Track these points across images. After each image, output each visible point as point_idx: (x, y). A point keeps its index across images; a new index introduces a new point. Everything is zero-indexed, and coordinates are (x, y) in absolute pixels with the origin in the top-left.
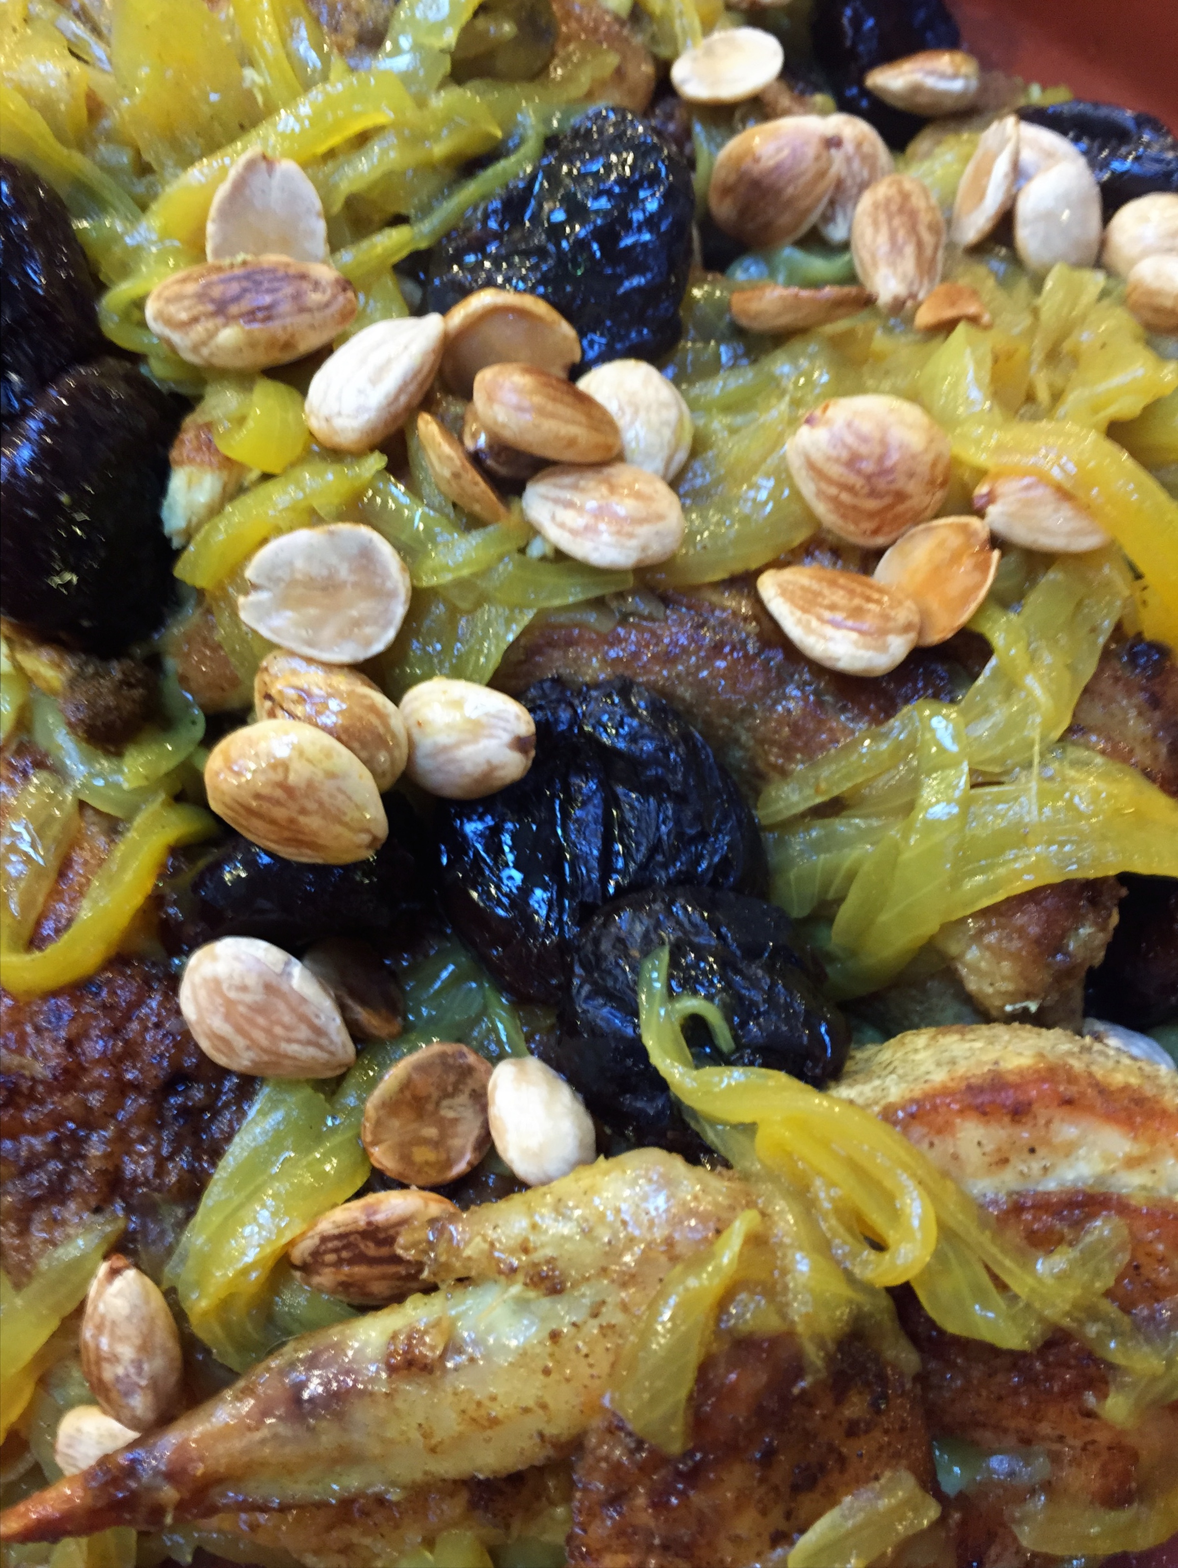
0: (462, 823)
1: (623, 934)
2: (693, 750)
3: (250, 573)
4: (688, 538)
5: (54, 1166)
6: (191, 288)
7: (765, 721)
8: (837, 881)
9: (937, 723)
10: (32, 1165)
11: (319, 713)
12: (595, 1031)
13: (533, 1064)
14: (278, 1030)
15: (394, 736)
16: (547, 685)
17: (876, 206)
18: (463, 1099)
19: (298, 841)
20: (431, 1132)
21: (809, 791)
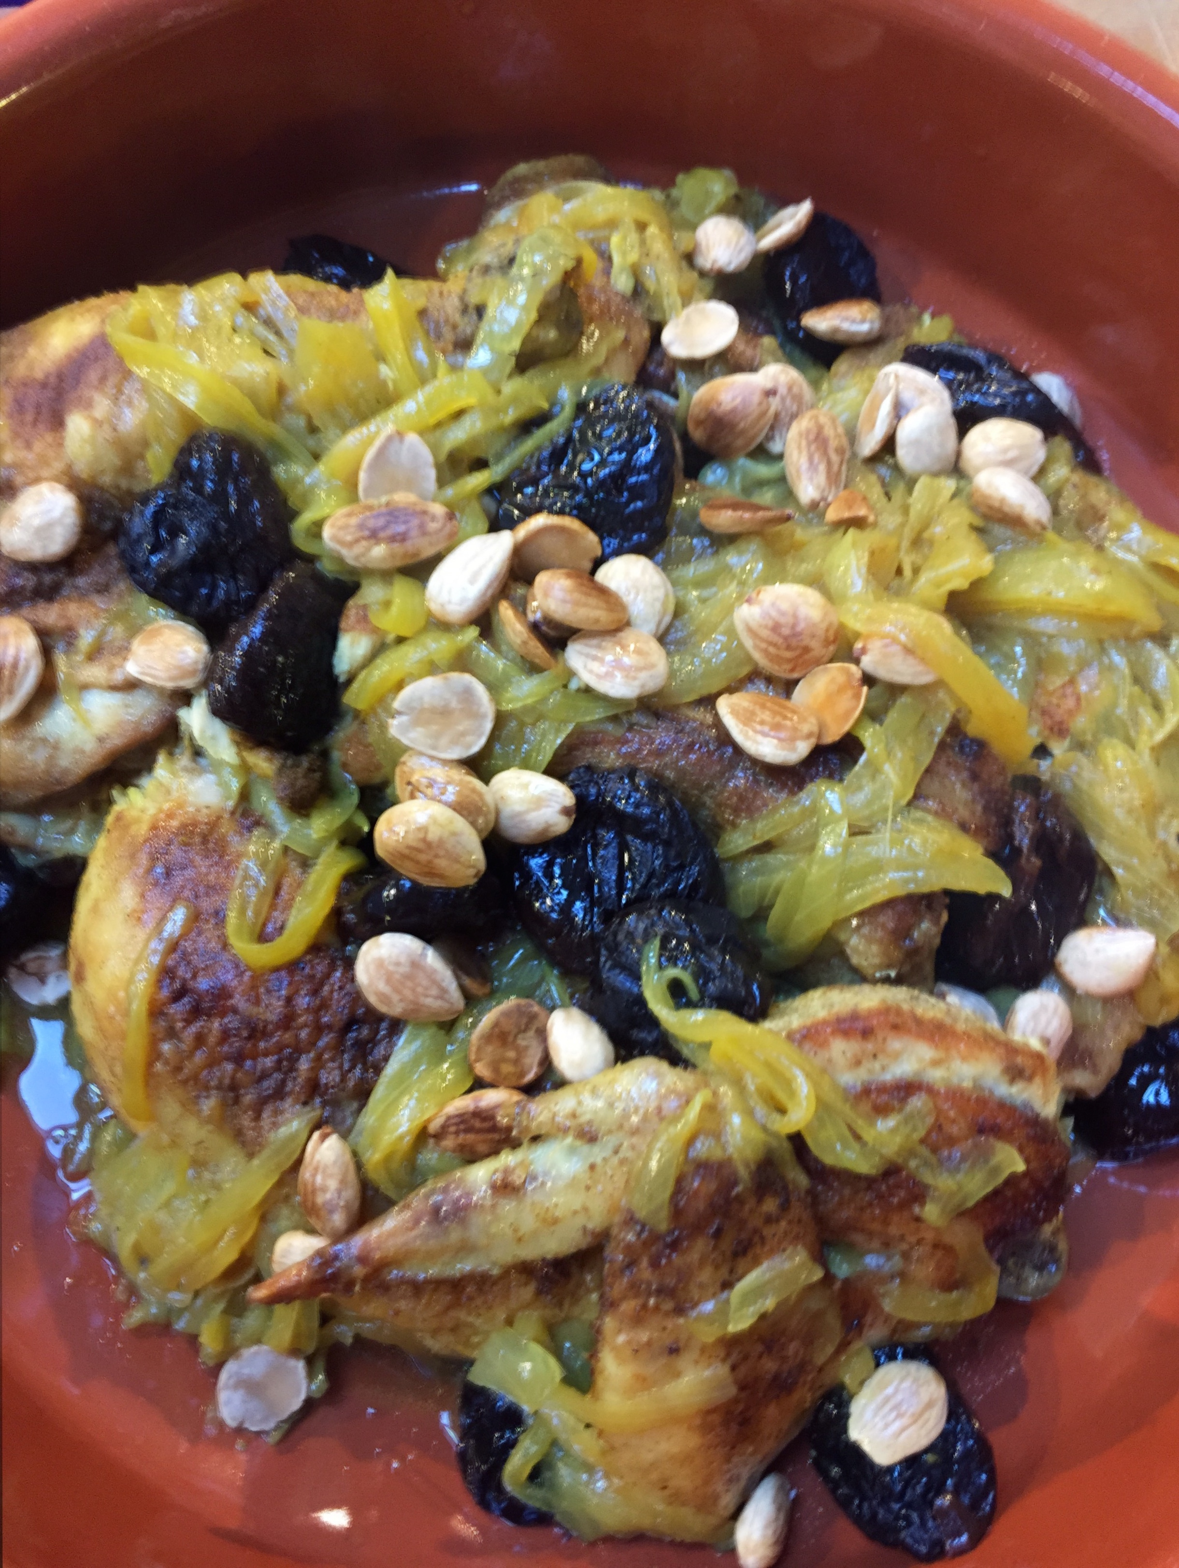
0: (528, 860)
1: (631, 929)
2: (675, 813)
3: (396, 704)
4: (672, 674)
5: (278, 1076)
6: (354, 521)
7: (721, 792)
8: (769, 895)
9: (828, 794)
10: (264, 1076)
11: (443, 794)
12: (615, 991)
13: (576, 1014)
14: (420, 990)
15: (487, 806)
16: (582, 770)
17: (800, 435)
18: (531, 1033)
19: (431, 874)
20: (511, 1054)
21: (750, 838)
